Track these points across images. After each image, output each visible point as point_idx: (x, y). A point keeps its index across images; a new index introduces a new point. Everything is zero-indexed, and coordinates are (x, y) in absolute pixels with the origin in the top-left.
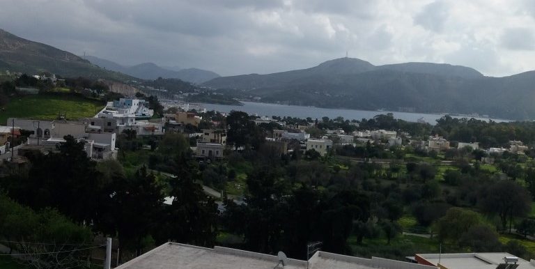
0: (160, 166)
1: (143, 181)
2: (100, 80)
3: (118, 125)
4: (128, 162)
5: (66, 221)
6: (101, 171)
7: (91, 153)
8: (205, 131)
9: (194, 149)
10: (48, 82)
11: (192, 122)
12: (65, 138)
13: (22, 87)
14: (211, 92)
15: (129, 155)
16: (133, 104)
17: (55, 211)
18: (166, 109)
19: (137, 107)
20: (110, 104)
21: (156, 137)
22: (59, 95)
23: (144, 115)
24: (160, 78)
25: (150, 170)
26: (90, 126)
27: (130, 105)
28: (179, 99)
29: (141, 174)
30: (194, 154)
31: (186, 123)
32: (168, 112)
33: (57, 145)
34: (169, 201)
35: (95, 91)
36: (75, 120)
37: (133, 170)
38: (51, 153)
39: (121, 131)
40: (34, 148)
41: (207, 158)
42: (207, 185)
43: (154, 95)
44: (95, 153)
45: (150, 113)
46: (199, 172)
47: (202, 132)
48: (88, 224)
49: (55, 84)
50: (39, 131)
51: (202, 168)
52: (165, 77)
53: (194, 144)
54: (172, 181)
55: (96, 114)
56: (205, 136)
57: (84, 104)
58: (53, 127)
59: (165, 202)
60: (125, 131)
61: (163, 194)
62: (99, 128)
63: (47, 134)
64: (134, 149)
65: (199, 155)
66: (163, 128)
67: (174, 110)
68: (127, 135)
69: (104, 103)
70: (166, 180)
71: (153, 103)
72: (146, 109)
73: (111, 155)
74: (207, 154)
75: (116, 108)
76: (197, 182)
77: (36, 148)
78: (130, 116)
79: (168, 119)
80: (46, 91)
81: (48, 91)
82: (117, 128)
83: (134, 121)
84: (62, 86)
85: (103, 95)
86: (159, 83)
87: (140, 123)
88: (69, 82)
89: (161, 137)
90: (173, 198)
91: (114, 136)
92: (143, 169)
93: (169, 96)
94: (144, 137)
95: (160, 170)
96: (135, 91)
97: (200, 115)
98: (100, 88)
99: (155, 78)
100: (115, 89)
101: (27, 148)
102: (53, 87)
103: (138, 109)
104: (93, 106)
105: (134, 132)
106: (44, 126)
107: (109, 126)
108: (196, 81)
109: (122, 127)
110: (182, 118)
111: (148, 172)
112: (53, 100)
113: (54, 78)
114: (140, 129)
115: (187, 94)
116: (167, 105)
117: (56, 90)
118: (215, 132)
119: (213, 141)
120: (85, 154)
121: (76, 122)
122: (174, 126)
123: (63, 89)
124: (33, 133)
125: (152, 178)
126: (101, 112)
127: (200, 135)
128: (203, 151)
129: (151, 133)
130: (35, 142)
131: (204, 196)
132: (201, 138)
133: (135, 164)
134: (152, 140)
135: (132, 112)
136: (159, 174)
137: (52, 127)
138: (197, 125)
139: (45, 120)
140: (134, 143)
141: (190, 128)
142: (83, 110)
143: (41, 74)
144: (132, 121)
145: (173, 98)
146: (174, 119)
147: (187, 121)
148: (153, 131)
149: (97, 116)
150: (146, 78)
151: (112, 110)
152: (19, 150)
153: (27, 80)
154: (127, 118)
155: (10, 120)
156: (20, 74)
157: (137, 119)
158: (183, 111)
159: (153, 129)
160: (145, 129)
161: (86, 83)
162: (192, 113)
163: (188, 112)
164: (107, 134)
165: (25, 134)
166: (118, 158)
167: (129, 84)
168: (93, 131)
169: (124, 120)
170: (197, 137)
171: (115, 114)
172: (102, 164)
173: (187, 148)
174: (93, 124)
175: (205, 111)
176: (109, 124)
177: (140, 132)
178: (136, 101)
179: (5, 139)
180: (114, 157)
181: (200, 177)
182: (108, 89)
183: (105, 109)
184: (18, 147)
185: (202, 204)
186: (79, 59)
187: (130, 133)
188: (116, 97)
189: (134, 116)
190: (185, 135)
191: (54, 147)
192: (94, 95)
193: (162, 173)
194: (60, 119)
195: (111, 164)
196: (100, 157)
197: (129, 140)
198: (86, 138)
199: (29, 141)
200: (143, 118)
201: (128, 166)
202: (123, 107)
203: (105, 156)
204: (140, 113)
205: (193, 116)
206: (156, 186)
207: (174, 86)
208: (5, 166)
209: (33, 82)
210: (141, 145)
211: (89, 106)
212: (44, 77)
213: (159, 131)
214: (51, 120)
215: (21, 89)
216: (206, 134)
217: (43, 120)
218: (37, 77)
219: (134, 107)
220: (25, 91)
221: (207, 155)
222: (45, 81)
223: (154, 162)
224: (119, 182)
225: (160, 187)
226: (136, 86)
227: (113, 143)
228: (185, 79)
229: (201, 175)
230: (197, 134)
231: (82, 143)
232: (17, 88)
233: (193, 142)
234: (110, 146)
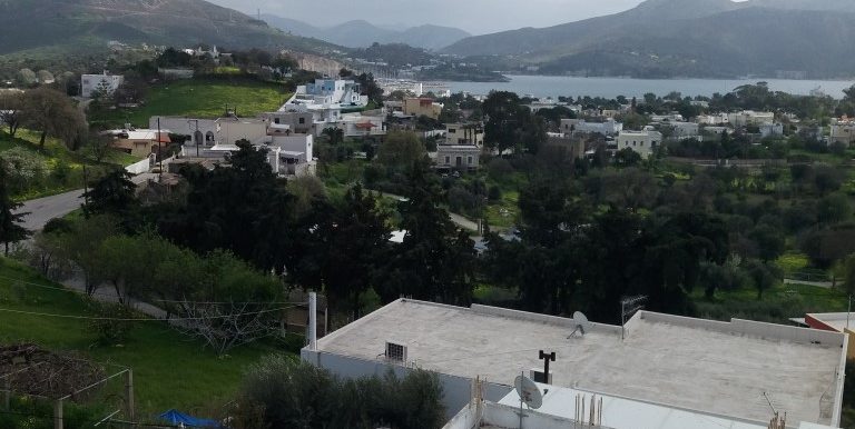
0: (382, 183)
1: (359, 207)
2: (283, 52)
3: (315, 122)
4: (333, 179)
5: (246, 269)
6: (294, 193)
7: (277, 167)
8: (449, 126)
9: (432, 155)
10: (206, 58)
11: (428, 113)
12: (238, 143)
13: (169, 67)
14: (457, 62)
15: (333, 168)
16: (336, 88)
17: (228, 254)
18: (387, 93)
19: (342, 92)
20: (301, 89)
21: (373, 138)
22: (224, 79)
23: (353, 104)
24: (376, 44)
25: (368, 191)
26: (273, 125)
27: (331, 89)
28: (408, 77)
29: (353, 197)
30: (434, 164)
31: (418, 115)
32: (390, 97)
33: (225, 155)
34: (398, 237)
35: (278, 70)
36: (250, 115)
37: (341, 191)
38: (217, 166)
39: (319, 130)
40: (192, 161)
41: (454, 169)
42: (456, 211)
43: (367, 73)
44: (282, 167)
45: (363, 101)
46: (443, 192)
47: (444, 128)
48: (279, 272)
49: (217, 61)
50: (198, 134)
51: (447, 185)
52: (383, 42)
53: (432, 148)
54: (401, 206)
55: (281, 105)
56: (449, 135)
57: (262, 90)
58: (219, 128)
59: (392, 239)
60: (325, 131)
61: (390, 225)
62: (287, 127)
63: (210, 139)
64: (340, 159)
65: (442, 164)
66: (383, 124)
67: (399, 95)
68: (329, 138)
69: (291, 88)
70: (392, 206)
71: (367, 86)
72: (355, 94)
73: (306, 169)
74: (453, 162)
75: (310, 95)
76: (441, 206)
77: (196, 160)
78: (332, 107)
79: (391, 109)
80: (206, 75)
81: (207, 72)
82: (314, 126)
83: (339, 115)
84: (228, 64)
85: (290, 75)
86: (374, 52)
87: (349, 118)
88: (238, 58)
89: (382, 138)
90: (404, 231)
91: (310, 139)
92: (357, 189)
93: (392, 71)
94: (355, 139)
95: (382, 189)
96: (337, 68)
97: (440, 100)
98: (285, 64)
99: (366, 44)
100: (307, 65)
101: (180, 161)
102: (214, 66)
103: (344, 95)
104: (276, 93)
105: (340, 132)
106: (205, 127)
107: (302, 124)
108: (432, 46)
109: (321, 124)
110: (413, 108)
111: (365, 193)
112: (214, 87)
113: (215, 53)
114: (349, 127)
115: (418, 68)
116: (388, 87)
117: (218, 70)
118: (465, 128)
119: (462, 142)
120: (269, 167)
121: (251, 120)
122: (400, 120)
123: (230, 69)
124: (189, 138)
125: (370, 203)
126: (289, 103)
127: (441, 132)
128: (448, 159)
129: (365, 133)
130: (193, 151)
131: (452, 227)
132: (444, 137)
133: (343, 182)
134: (367, 143)
135: (334, 102)
136: (380, 197)
137: (218, 128)
138: (436, 118)
139: (206, 118)
140: (341, 150)
141: (425, 123)
142: (262, 100)
143: (195, 47)
144: (335, 114)
145: (396, 76)
146: (400, 109)
147: (421, 112)
148: (369, 129)
149: (282, 109)
150: (354, 45)
151: (304, 98)
152: (170, 165)
153: (174, 57)
154: (328, 110)
155: (153, 120)
156: (163, 48)
157: (343, 111)
158: (414, 95)
159: (368, 126)
160: (357, 127)
161: (263, 59)
162: (427, 100)
163: (421, 96)
164: (295, 138)
165: (178, 140)
166: (318, 174)
167: (328, 56)
168: (278, 131)
169: (323, 114)
170: (438, 136)
171: (310, 105)
172: (295, 182)
173: (423, 154)
174: (277, 121)
175: (448, 94)
176: (302, 120)
177: (349, 132)
178: (340, 83)
179: (149, 149)
180: (312, 171)
181: (444, 199)
182: (297, 65)
183: (293, 99)
184: (169, 160)
185: (449, 241)
186: (252, 21)
187: (334, 134)
188: (309, 78)
189: (338, 106)
190: (419, 134)
191: (222, 160)
192: (276, 76)
193: (385, 196)
194: (228, 116)
195: (307, 182)
196: (291, 172)
197: (332, 145)
198: (268, 143)
199: (183, 152)
200: (353, 109)
201: (333, 184)
202: (321, 94)
203: (299, 170)
204: (347, 103)
205: (429, 103)
206: (377, 214)
207: (398, 56)
208: (152, 190)
209: (184, 60)
210: (350, 152)
211: (271, 94)
212: (200, 52)
213: (378, 129)
214: (215, 118)
215: (167, 71)
216: (450, 131)
217: (201, 118)
218: (189, 51)
219: (338, 93)
220: (172, 74)
221: (454, 165)
222: (202, 57)
223: (371, 177)
224: (321, 209)
225: (385, 216)
226: (338, 59)
227: (309, 151)
228: (414, 44)
229: (446, 195)
230: (437, 132)
231: (264, 152)
232: (160, 70)
233: (431, 144)
234: (305, 155)
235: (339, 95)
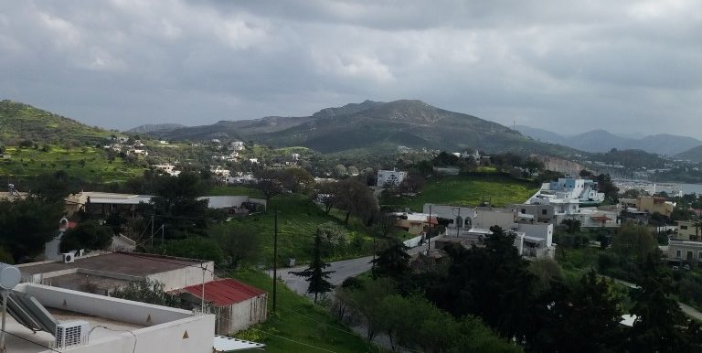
0: (614, 270)
1: (592, 291)
2: (532, 156)
3: (556, 213)
4: (569, 263)
5: (492, 334)
6: (535, 274)
7: (521, 250)
8: (681, 223)
9: (664, 248)
10: (470, 160)
11: (662, 211)
12: (491, 229)
13: (442, 166)
14: (690, 167)
15: (570, 253)
16: (576, 186)
17: (478, 320)
18: (622, 191)
19: (580, 189)
20: (545, 186)
21: (608, 230)
22: (483, 176)
23: (591, 200)
24: (614, 150)
25: (601, 276)
26: (520, 214)
27: (572, 186)
28: (642, 178)
29: (588, 281)
30: (665, 256)
31: (651, 212)
32: (627, 194)
33: (480, 237)
34: (629, 320)
35: (527, 170)
36: (501, 206)
37: (577, 274)
38: (474, 246)
39: (559, 221)
40: (453, 240)
41: (685, 263)
42: (685, 302)
43: (605, 173)
44: (526, 249)
45: (600, 197)
46: (674, 283)
47: (676, 224)
48: (519, 341)
49: (478, 162)
50: (459, 219)
51: (677, 277)
52: (620, 148)
53: (664, 242)
54: (632, 292)
55: (527, 198)
56: (680, 231)
57: (512, 186)
58: (476, 215)
59: (623, 322)
60: (565, 222)
61: (620, 310)
62: (531, 216)
63: (468, 223)
64: (576, 246)
65: (673, 256)
66: (618, 218)
67: (634, 194)
68: (567, 227)
69: (537, 184)
70: (624, 292)
71: (604, 185)
72: (593, 192)
73: (546, 253)
74: (684, 256)
75: (553, 191)
76: (672, 296)
77: (457, 240)
78: (572, 201)
79: (626, 206)
80: (469, 172)
81: (470, 171)
82: (555, 217)
83: (578, 209)
84: (487, 165)
85: (536, 174)
86: (613, 156)
87: (587, 211)
88: (495, 160)
89: (616, 230)
90: (635, 317)
91: (550, 227)
92: (592, 275)
93: (627, 173)
94: (591, 230)
95: (614, 276)
96: (578, 168)
97: (673, 200)
98: (533, 165)
99: (605, 150)
100: (552, 166)
101: (447, 240)
102: (476, 166)
103: (583, 192)
104: (524, 188)
105: (577, 224)
106: (465, 213)
107: (544, 215)
108: (665, 152)
109: (561, 216)
110: (647, 205)
111: (599, 278)
112: (475, 182)
113: (477, 155)
114: (586, 218)
115: (653, 171)
116: (623, 186)
117: (479, 169)
118: (696, 225)
119: (693, 238)
120: (516, 250)
121: (502, 209)
122: (634, 216)
123: (488, 169)
124: (452, 221)
125: (603, 287)
126: (534, 197)
127: (673, 228)
128: (679, 253)
129: (600, 225)
130: (454, 232)
131: (683, 317)
132: (675, 233)
133: (579, 266)
134: (602, 234)
135: (575, 197)
136: (612, 282)
137: (474, 215)
138: (669, 215)
139: (466, 206)
140: (577, 238)
141: (657, 219)
142: (512, 194)
143: (462, 151)
144: (575, 208)
145: (632, 176)
146: (634, 206)
147: (653, 209)
148: (604, 222)
149: (528, 202)
150: (594, 150)
151: (548, 193)
152: (436, 242)
153: (446, 159)
154: (568, 204)
155: (426, 206)
156: (438, 151)
157: (581, 206)
158: (648, 194)
159: (603, 219)
160: (593, 219)
161: (515, 160)
162: (661, 197)
163: (654, 195)
164: (541, 225)
165: (443, 223)
166: (556, 258)
167: (570, 160)
168: (524, 220)
169: (563, 207)
170: (669, 232)
171: (553, 199)
172: (537, 263)
173: (654, 247)
174: (523, 212)
175: (681, 194)
176: (545, 212)
177: (586, 223)
178: (580, 182)
179: (421, 229)
180: (551, 255)
181: (675, 290)
182: (544, 166)
183: (538, 193)
184: (435, 238)
185: (679, 330)
186: (508, 130)
187: (572, 225)
188: (553, 177)
189: (577, 201)
190: (651, 229)
191: (476, 240)
192: (525, 174)
193: (616, 281)
194: (484, 205)
195: (546, 264)
196: (533, 255)
197: (570, 233)
198: (515, 229)
199: (447, 232)
200: (590, 204)
201: (568, 267)
202: (562, 190)
203: (539, 253)
204: (585, 198)
205: (662, 201)
206: (610, 299)
207: (633, 160)
208: (421, 261)
209: (452, 161)
210: (586, 241)
211: (519, 189)
212: (466, 155)
213: (612, 219)
214: (473, 207)
215: (439, 169)
216: (682, 227)
217: (463, 206)
218: (457, 154)
219: (577, 190)
220: (443, 172)
221: (685, 259)
222: (467, 159)
223: (604, 264)
224: (559, 290)
225: (616, 301)
226: (579, 161)
227: (550, 237)
228: (649, 150)
229: (677, 287)
230: (668, 228)
231: (513, 237)
232: (434, 168)
233: (662, 239)
234: (546, 241)
235: (578, 191)
